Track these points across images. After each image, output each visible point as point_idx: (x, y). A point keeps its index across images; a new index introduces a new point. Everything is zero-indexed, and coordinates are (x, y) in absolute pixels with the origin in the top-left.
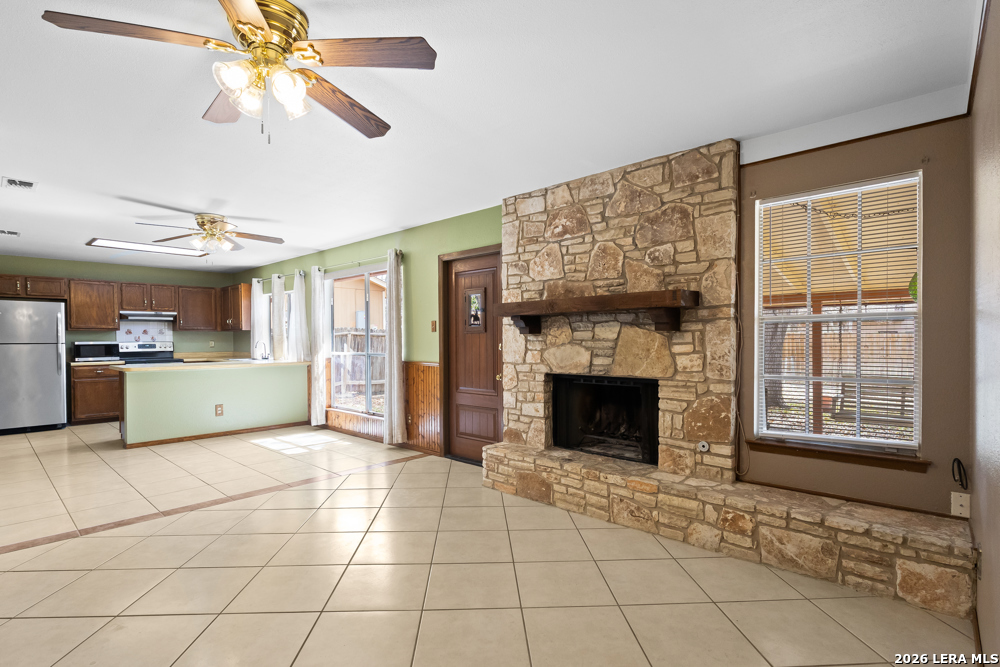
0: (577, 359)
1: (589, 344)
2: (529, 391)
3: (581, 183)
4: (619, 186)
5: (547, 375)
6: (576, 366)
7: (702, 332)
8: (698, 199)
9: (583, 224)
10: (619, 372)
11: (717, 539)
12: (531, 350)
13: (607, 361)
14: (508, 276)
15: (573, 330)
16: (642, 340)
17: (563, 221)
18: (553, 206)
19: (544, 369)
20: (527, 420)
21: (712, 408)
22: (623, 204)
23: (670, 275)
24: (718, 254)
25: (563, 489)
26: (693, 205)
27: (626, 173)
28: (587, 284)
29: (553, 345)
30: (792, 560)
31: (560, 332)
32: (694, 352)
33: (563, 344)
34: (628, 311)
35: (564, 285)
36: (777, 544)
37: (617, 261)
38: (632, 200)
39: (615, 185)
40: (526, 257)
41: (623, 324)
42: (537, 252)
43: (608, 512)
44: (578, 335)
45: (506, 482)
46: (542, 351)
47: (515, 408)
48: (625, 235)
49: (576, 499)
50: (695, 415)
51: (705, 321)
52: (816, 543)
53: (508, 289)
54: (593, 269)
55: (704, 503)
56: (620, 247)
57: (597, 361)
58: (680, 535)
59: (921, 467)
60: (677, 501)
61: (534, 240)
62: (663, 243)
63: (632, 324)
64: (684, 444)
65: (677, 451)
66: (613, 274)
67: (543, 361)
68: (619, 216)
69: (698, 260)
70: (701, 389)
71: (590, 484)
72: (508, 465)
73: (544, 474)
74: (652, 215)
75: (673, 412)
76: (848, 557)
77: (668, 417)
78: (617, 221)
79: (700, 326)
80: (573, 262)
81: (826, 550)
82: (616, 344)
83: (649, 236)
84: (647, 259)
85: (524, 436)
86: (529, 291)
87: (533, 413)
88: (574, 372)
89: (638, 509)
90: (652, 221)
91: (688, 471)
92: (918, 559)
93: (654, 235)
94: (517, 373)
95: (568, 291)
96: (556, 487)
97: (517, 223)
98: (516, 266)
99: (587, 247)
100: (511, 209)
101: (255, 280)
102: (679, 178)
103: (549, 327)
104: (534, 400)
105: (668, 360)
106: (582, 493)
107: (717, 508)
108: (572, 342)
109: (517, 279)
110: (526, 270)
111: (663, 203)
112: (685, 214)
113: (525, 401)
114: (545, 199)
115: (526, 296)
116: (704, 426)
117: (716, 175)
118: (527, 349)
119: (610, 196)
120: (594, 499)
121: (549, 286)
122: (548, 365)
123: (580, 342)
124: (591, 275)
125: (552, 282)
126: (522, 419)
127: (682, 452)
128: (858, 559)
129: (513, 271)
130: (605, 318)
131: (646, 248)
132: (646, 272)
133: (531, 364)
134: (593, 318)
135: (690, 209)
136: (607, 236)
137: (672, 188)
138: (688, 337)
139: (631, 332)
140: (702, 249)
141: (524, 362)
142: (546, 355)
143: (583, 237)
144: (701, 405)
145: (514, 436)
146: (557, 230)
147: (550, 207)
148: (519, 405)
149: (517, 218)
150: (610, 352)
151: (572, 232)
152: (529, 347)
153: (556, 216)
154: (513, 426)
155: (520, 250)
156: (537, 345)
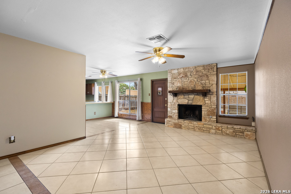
0: (185, 101)
1: (188, 98)
2: (174, 108)
3: (186, 68)
4: (194, 69)
5: (178, 104)
6: (185, 103)
7: (210, 97)
8: (210, 73)
9: (186, 76)
10: (194, 104)
11: (215, 132)
13: (191, 102)
14: (169, 85)
15: (184, 96)
16: (199, 98)
17: (182, 75)
18: (180, 72)
19: (178, 103)
21: (212, 110)
22: (195, 73)
23: (204, 86)
24: (213, 83)
25: (184, 126)
26: (209, 74)
27: (195, 67)
28: (187, 87)
29: (180, 99)
30: (228, 134)
31: (181, 96)
32: (209, 100)
33: (182, 99)
34: (196, 93)
35: (182, 87)
36: (226, 132)
37: (193, 83)
38: (197, 72)
39: (193, 69)
40: (174, 81)
41: (195, 95)
42: (176, 81)
43: (194, 129)
44: (185, 97)
45: (171, 125)
46: (177, 100)
48: (195, 79)
49: (187, 127)
50: (209, 111)
51: (211, 95)
52: (232, 131)
53: (169, 87)
55: (213, 126)
56: (194, 81)
57: (189, 102)
58: (208, 132)
59: (247, 118)
60: (207, 126)
61: (175, 78)
62: (203, 80)
63: (197, 95)
64: (207, 117)
65: (206, 118)
66: (193, 86)
67: (177, 102)
68: (194, 75)
69: (210, 84)
70: (210, 107)
71: (190, 124)
72: (172, 122)
73: (180, 123)
74: (201, 75)
75: (205, 111)
76: (237, 132)
77: (204, 112)
78: (193, 76)
79: (210, 96)
80: (184, 83)
81: (234, 132)
83: (200, 79)
84: (200, 83)
85: (173, 117)
87: (175, 112)
88: (184, 104)
89: (200, 128)
90: (201, 76)
91: (208, 121)
92: (248, 131)
93: (201, 79)
94: (171, 104)
95: (183, 88)
96: (183, 125)
97: (171, 75)
98: (171, 83)
99: (187, 80)
100: (170, 72)
101: (95, 83)
102: (206, 69)
103: (179, 95)
104: (175, 110)
105: (204, 102)
106: (188, 126)
107: (215, 126)
108: (184, 98)
109: (171, 86)
110: (173, 84)
111: (203, 73)
112: (207, 76)
113: (173, 110)
114: (178, 70)
115: (173, 89)
116: (210, 113)
117: (213, 69)
118: (173, 100)
119: (192, 71)
120: (191, 127)
121: (179, 87)
124: (188, 85)
126: (172, 113)
127: (207, 118)
128: (239, 133)
129: (170, 84)
130: (191, 94)
131: (199, 81)
132: (200, 86)
133: (175, 102)
134: (188, 94)
135: (208, 75)
136: (191, 78)
137: (205, 71)
138: (208, 97)
140: (210, 82)
141: (173, 102)
142: (178, 101)
143: (186, 78)
144: (210, 110)
145: (171, 117)
146: (181, 77)
147: (179, 72)
148: (172, 111)
149: (171, 74)
150: (192, 100)
151: (184, 77)
152: (174, 99)
153: (180, 74)
154: (170, 115)
155: (172, 80)
156: (176, 98)
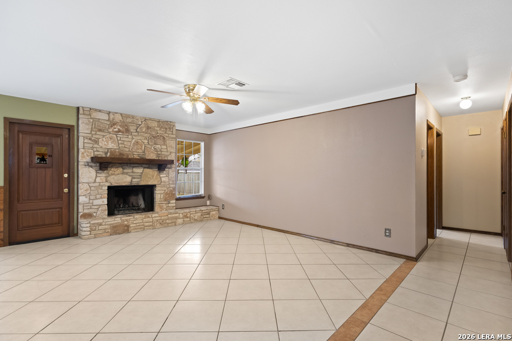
0: (125, 180)
1: (131, 174)
2: (98, 194)
3: (128, 116)
4: (143, 123)
5: (108, 187)
6: (125, 182)
7: (169, 171)
8: (167, 135)
9: (127, 131)
10: (143, 183)
11: (182, 221)
12: (99, 177)
13: (138, 180)
14: (84, 143)
15: (123, 169)
16: (151, 173)
17: (119, 127)
18: (113, 120)
19: (108, 184)
20: (96, 207)
22: (144, 129)
23: (159, 154)
24: (172, 151)
26: (166, 136)
27: (145, 120)
28: (129, 153)
29: (112, 174)
31: (116, 169)
32: (166, 176)
33: (118, 174)
34: (146, 164)
35: (119, 152)
36: (194, 217)
37: (142, 147)
38: (148, 129)
39: (142, 122)
40: (97, 136)
41: (144, 168)
42: (104, 136)
43: (153, 227)
44: (125, 171)
45: (105, 232)
46: (106, 177)
47: (89, 203)
48: (145, 139)
49: (140, 227)
50: (167, 194)
51: (169, 168)
52: (200, 214)
53: (84, 148)
54: (132, 148)
55: (180, 213)
56: (144, 143)
57: (134, 180)
58: (174, 224)
59: (203, 197)
60: (173, 215)
61: (100, 130)
62: (157, 145)
63: (148, 168)
64: (163, 202)
65: (161, 205)
66: (140, 151)
67: (107, 181)
68: (143, 132)
69: (167, 152)
70: (168, 186)
71: (145, 220)
72: (105, 225)
73: (126, 223)
74: (154, 135)
75: (161, 194)
76: (204, 215)
77: (159, 195)
78: (142, 134)
79: (168, 170)
80: (121, 144)
81: (202, 215)
82: (142, 174)
83: (153, 141)
84: (152, 148)
85: (95, 214)
86: (98, 151)
87: (101, 203)
88: (124, 184)
89: (162, 222)
90: (154, 137)
92: (213, 211)
93: (155, 142)
94: (90, 187)
95: (121, 154)
96: (131, 225)
97: (91, 120)
98: (90, 139)
99: (130, 140)
100: (87, 113)
102: (162, 127)
103: (112, 167)
104: (101, 198)
105: (159, 179)
106: (142, 224)
107: (182, 214)
108: (123, 173)
109: (91, 145)
110: (96, 142)
111: (157, 133)
112: (164, 138)
113: (96, 199)
114: (109, 115)
115: (96, 153)
116: (170, 195)
118: (96, 176)
119: (140, 125)
120: (147, 224)
121: (111, 151)
122: (110, 182)
123: (127, 173)
124: (132, 150)
125: (112, 150)
126: (92, 207)
127: (163, 205)
128: (206, 215)
129: (86, 141)
130: (137, 165)
131: (152, 145)
132: (152, 152)
133: (99, 183)
134: (132, 165)
136: (138, 138)
137: (160, 129)
138: (165, 172)
139: (147, 170)
140: (169, 149)
141: (95, 182)
142: (109, 179)
143: (128, 136)
144: (168, 191)
145: (88, 216)
146: (115, 130)
147: (111, 119)
148: (91, 201)
149: (91, 118)
150: (139, 177)
151: (123, 132)
152: (98, 175)
153: (115, 124)
154: (86, 211)
155: (93, 133)
156: (103, 175)
